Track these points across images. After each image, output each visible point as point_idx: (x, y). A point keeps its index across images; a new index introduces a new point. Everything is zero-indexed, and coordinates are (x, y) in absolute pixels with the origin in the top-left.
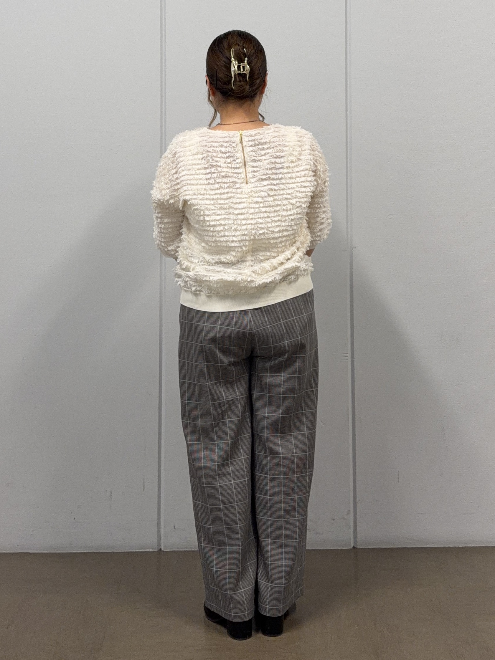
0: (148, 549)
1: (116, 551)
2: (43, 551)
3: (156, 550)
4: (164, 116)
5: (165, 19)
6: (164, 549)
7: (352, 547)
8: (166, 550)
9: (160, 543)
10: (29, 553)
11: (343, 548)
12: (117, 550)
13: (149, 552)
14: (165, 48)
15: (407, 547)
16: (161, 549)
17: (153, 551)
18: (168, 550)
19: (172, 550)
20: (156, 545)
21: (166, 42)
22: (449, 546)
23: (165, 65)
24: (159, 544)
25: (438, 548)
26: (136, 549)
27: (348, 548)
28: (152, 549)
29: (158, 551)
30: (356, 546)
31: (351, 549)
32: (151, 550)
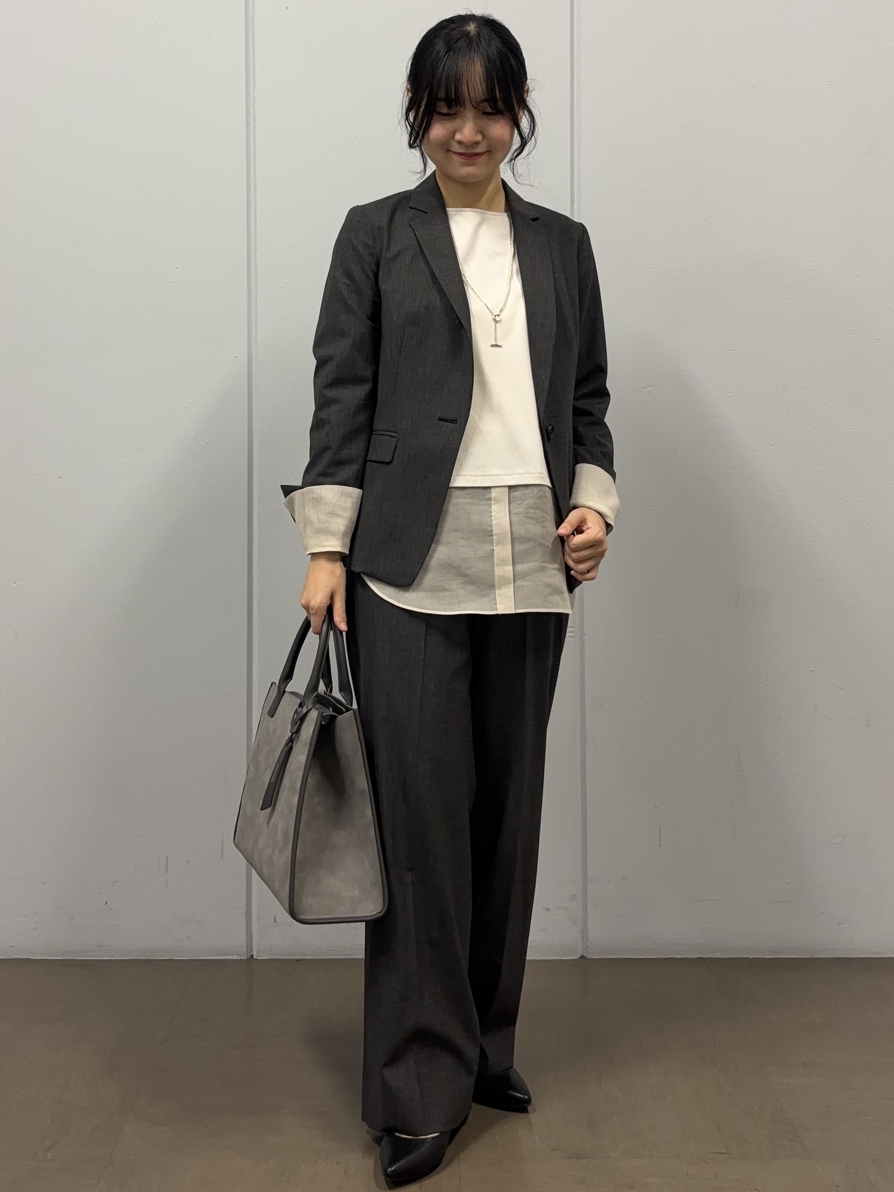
0: (230, 955)
1: (176, 958)
2: (57, 957)
3: (245, 958)
4: (253, 217)
5: (254, 44)
6: (256, 956)
7: (580, 956)
8: (260, 958)
9: (251, 948)
10: (30, 959)
11: (563, 958)
12: (179, 957)
13: (232, 960)
14: (254, 96)
15: (675, 957)
16: (252, 956)
17: (239, 959)
18: (265, 958)
19: (271, 957)
20: (245, 950)
21: (255, 86)
22: (747, 956)
23: (254, 126)
24: (249, 946)
25: (729, 959)
26: (208, 956)
27: (572, 958)
28: (237, 955)
29: (248, 960)
30: (585, 955)
31: (577, 959)
32: (235, 957)
